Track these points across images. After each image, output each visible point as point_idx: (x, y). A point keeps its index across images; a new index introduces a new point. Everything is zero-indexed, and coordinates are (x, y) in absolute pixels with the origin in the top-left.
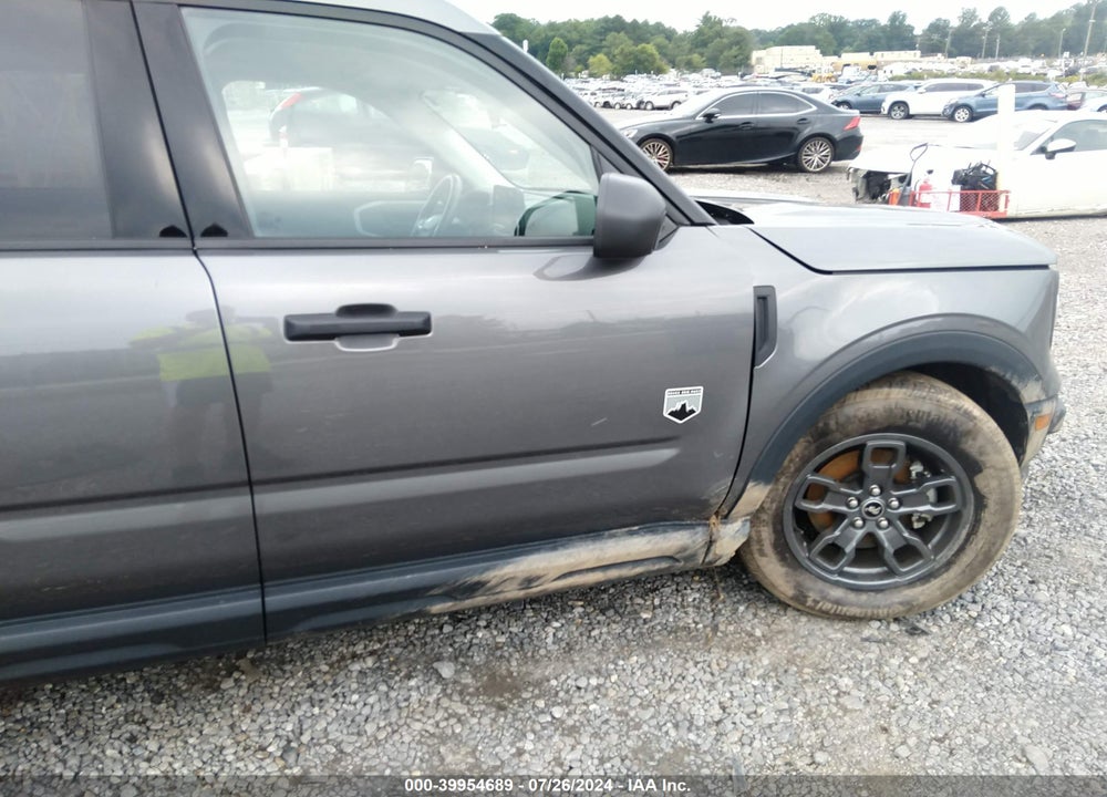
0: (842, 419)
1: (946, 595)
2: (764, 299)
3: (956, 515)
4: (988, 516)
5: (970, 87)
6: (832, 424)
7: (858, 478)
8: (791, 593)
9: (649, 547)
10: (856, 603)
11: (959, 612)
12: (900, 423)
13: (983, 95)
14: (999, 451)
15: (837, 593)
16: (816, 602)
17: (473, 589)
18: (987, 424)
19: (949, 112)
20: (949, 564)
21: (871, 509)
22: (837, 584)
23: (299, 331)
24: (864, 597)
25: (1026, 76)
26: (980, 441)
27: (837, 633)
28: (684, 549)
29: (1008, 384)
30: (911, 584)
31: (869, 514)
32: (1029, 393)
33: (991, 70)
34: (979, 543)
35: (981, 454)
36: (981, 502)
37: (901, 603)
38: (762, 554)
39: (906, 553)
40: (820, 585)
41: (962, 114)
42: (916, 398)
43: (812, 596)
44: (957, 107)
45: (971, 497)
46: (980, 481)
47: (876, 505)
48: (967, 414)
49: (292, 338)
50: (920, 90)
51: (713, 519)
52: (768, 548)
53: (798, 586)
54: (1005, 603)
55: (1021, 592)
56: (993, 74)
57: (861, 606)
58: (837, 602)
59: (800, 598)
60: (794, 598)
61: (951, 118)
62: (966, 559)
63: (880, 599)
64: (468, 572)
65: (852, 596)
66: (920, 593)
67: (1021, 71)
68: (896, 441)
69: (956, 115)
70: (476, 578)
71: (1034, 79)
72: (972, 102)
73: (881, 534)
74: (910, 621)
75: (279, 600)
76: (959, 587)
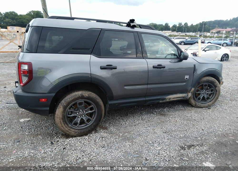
0: (201, 81)
1: (213, 103)
2: (195, 66)
3: (213, 93)
4: (217, 93)
5: (184, 38)
6: (200, 82)
7: (202, 89)
8: (195, 104)
9: (182, 95)
10: (202, 105)
11: (213, 107)
12: (208, 81)
13: (186, 40)
14: (218, 84)
15: (200, 104)
16: (198, 105)
17: (164, 99)
18: (217, 82)
19: (180, 43)
20: (213, 100)
21: (204, 93)
22: (200, 103)
23: (154, 67)
24: (203, 104)
25: (192, 36)
26: (216, 83)
27: (200, 109)
28: (185, 96)
29: (218, 77)
30: (209, 102)
31: (203, 93)
32: (220, 79)
33: (185, 35)
34: (216, 96)
35: (217, 85)
36: (216, 91)
37: (208, 105)
38: (191, 99)
39: (208, 98)
40: (198, 103)
41: (183, 43)
42: (209, 78)
43: (197, 104)
44: (182, 42)
45: (215, 91)
46: (216, 88)
47: (204, 92)
48: (215, 80)
49: (153, 68)
50: (174, 39)
51: (188, 93)
52: (192, 98)
53: (195, 103)
54: (219, 106)
55: (220, 105)
56: (186, 35)
57: (203, 105)
58: (200, 105)
59: (196, 105)
60: (195, 105)
61: (181, 44)
62: (215, 99)
63: (205, 104)
64: (164, 97)
65: (202, 104)
66: (210, 103)
67: (191, 35)
68: (207, 84)
69: (182, 44)
70: (165, 98)
71: (194, 37)
72: (184, 41)
73: (205, 96)
74: (209, 107)
75: (147, 99)
76: (214, 102)
